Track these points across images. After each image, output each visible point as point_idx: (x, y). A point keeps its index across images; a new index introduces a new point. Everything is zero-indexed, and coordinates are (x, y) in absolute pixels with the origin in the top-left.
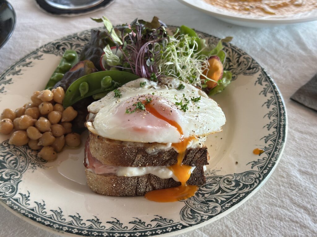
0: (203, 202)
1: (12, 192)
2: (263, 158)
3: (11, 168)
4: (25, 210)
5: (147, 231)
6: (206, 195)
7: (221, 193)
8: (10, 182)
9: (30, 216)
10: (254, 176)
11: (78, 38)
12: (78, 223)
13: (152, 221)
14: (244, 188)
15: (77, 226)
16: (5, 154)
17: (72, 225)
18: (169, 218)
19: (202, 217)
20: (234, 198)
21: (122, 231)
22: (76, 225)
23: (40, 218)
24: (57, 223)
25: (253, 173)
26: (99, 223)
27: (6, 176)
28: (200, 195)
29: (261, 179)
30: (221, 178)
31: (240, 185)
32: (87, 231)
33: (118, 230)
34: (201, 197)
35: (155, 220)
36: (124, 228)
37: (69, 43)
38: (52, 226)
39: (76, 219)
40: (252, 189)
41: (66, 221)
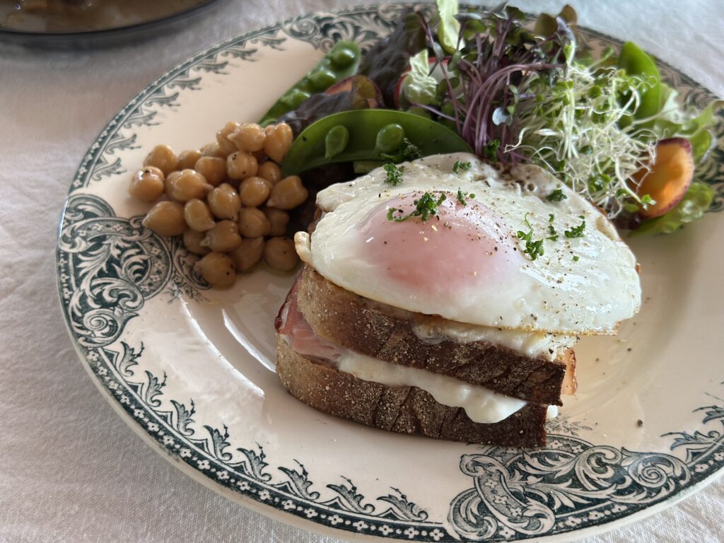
0: (516, 494)
1: (108, 335)
2: (710, 433)
3: (127, 281)
4: (120, 384)
5: (358, 520)
6: (531, 480)
7: (570, 486)
8: (114, 310)
9: (123, 401)
10: (669, 470)
11: (377, 18)
12: (218, 449)
13: (380, 498)
14: (630, 492)
15: (211, 455)
16: (127, 245)
17: (204, 450)
18: (421, 503)
19: (499, 529)
20: (596, 510)
21: (304, 501)
22: (212, 452)
23: (142, 412)
24: (173, 435)
25: (670, 462)
26: (262, 463)
27: (110, 295)
28: (517, 473)
29: (682, 483)
30: (585, 448)
31: (623, 481)
32: (229, 473)
33: (296, 495)
34: (516, 480)
35: (389, 498)
36: (311, 495)
37: (352, 24)
38: (162, 437)
39: (216, 438)
40: (649, 500)
41: (193, 437)
